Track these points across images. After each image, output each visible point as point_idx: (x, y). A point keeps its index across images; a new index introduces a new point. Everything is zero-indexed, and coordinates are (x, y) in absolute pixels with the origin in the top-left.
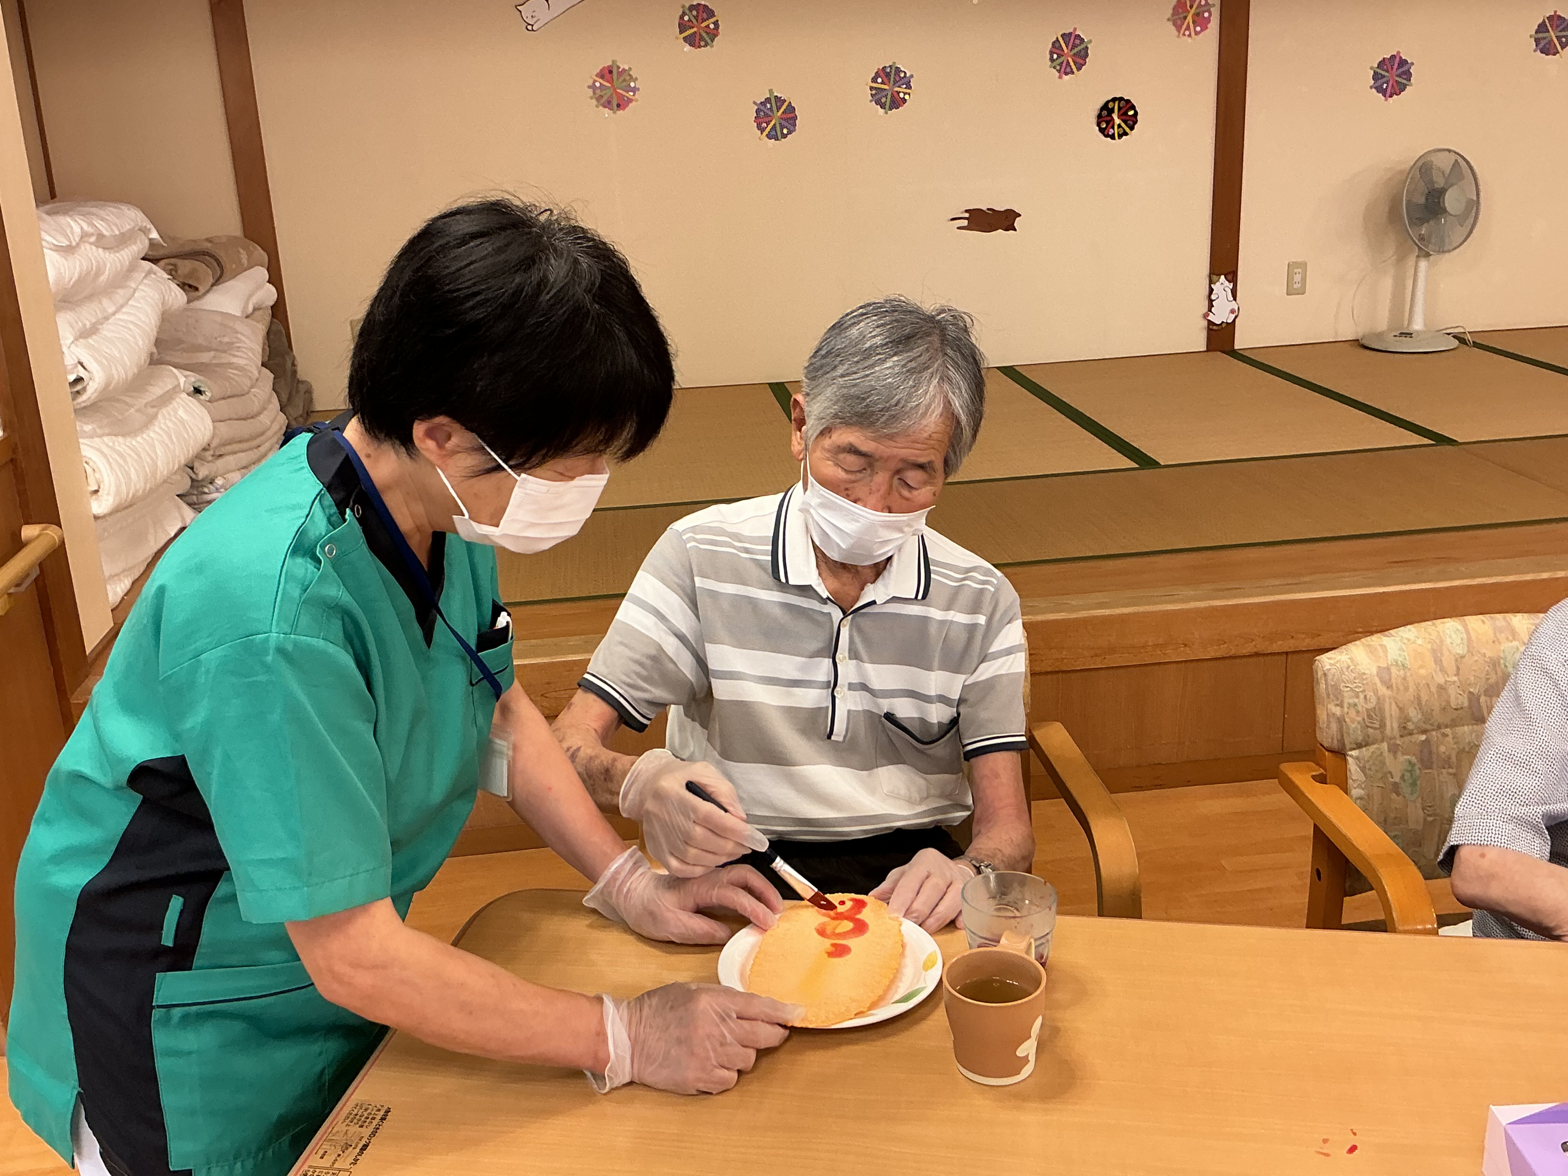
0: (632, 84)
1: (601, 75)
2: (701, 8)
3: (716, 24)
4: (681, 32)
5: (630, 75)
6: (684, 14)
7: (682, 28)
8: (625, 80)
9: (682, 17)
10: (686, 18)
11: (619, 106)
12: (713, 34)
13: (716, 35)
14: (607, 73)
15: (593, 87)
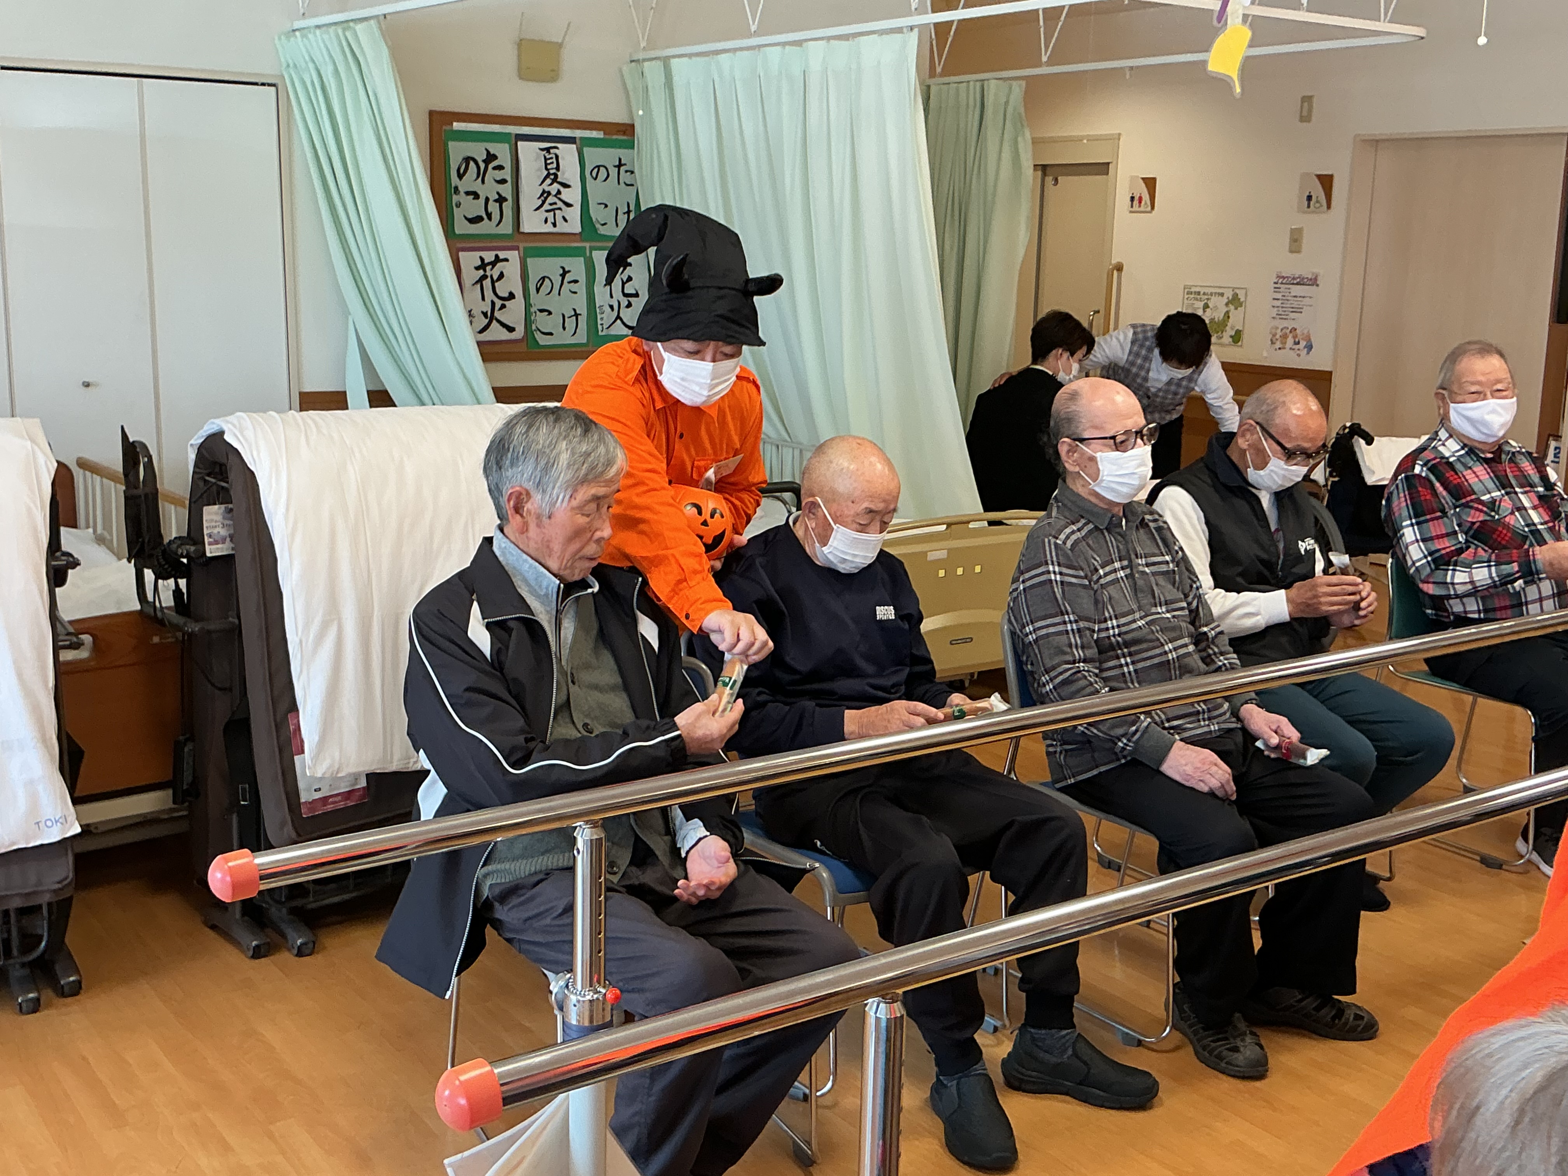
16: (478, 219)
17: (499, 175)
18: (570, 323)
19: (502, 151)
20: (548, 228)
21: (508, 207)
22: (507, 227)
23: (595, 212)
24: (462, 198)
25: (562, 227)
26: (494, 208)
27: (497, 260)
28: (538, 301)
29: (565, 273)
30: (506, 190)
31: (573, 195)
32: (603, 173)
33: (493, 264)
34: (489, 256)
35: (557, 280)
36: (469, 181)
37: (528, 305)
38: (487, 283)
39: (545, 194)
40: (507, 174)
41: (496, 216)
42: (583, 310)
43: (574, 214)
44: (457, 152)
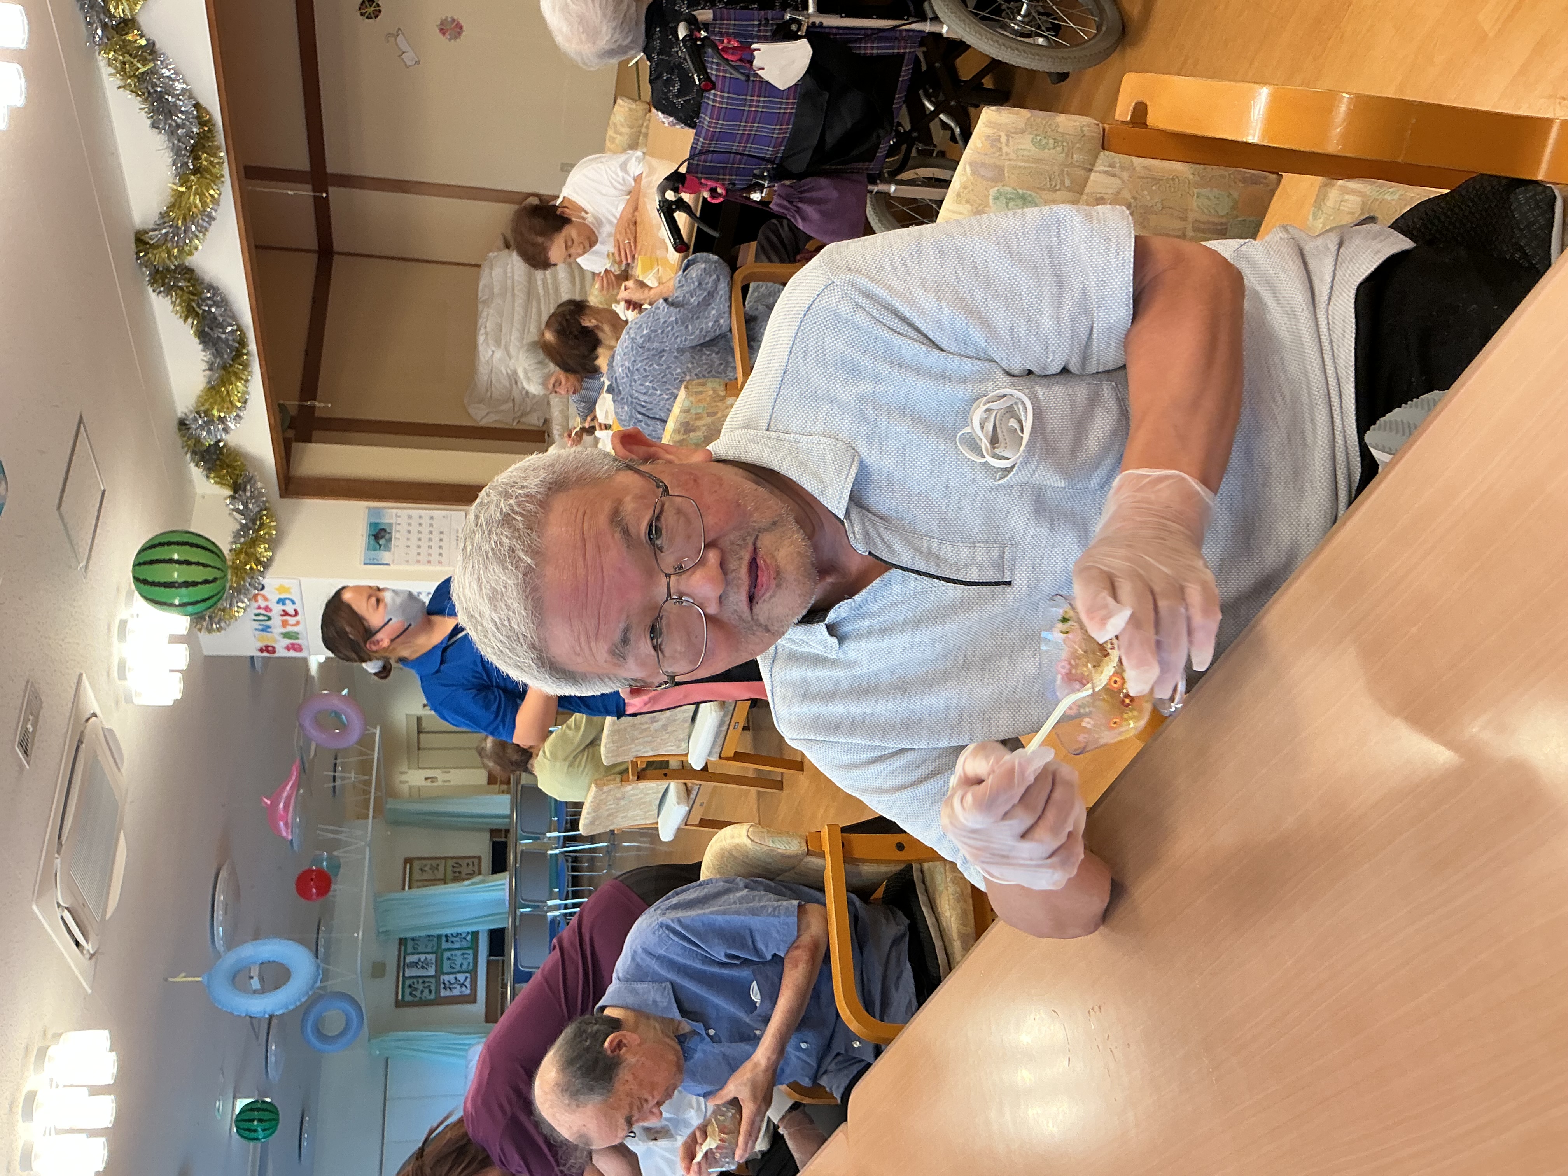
0: (450, 20)
1: (444, 34)
5: (445, 19)
8: (447, 23)
11: (460, 29)
14: (443, 31)
15: (450, 39)
16: (430, 990)
17: (416, 983)
18: (465, 956)
19: (408, 982)
20: (434, 966)
21: (426, 980)
22: (433, 980)
23: (429, 949)
24: (423, 996)
25: (434, 961)
26: (426, 985)
28: (458, 968)
29: (448, 959)
32: (416, 945)
33: (445, 985)
34: (442, 986)
35: (451, 961)
36: (418, 993)
37: (459, 972)
38: (451, 987)
39: (423, 967)
40: (415, 980)
41: (429, 984)
43: (429, 956)
44: (408, 998)
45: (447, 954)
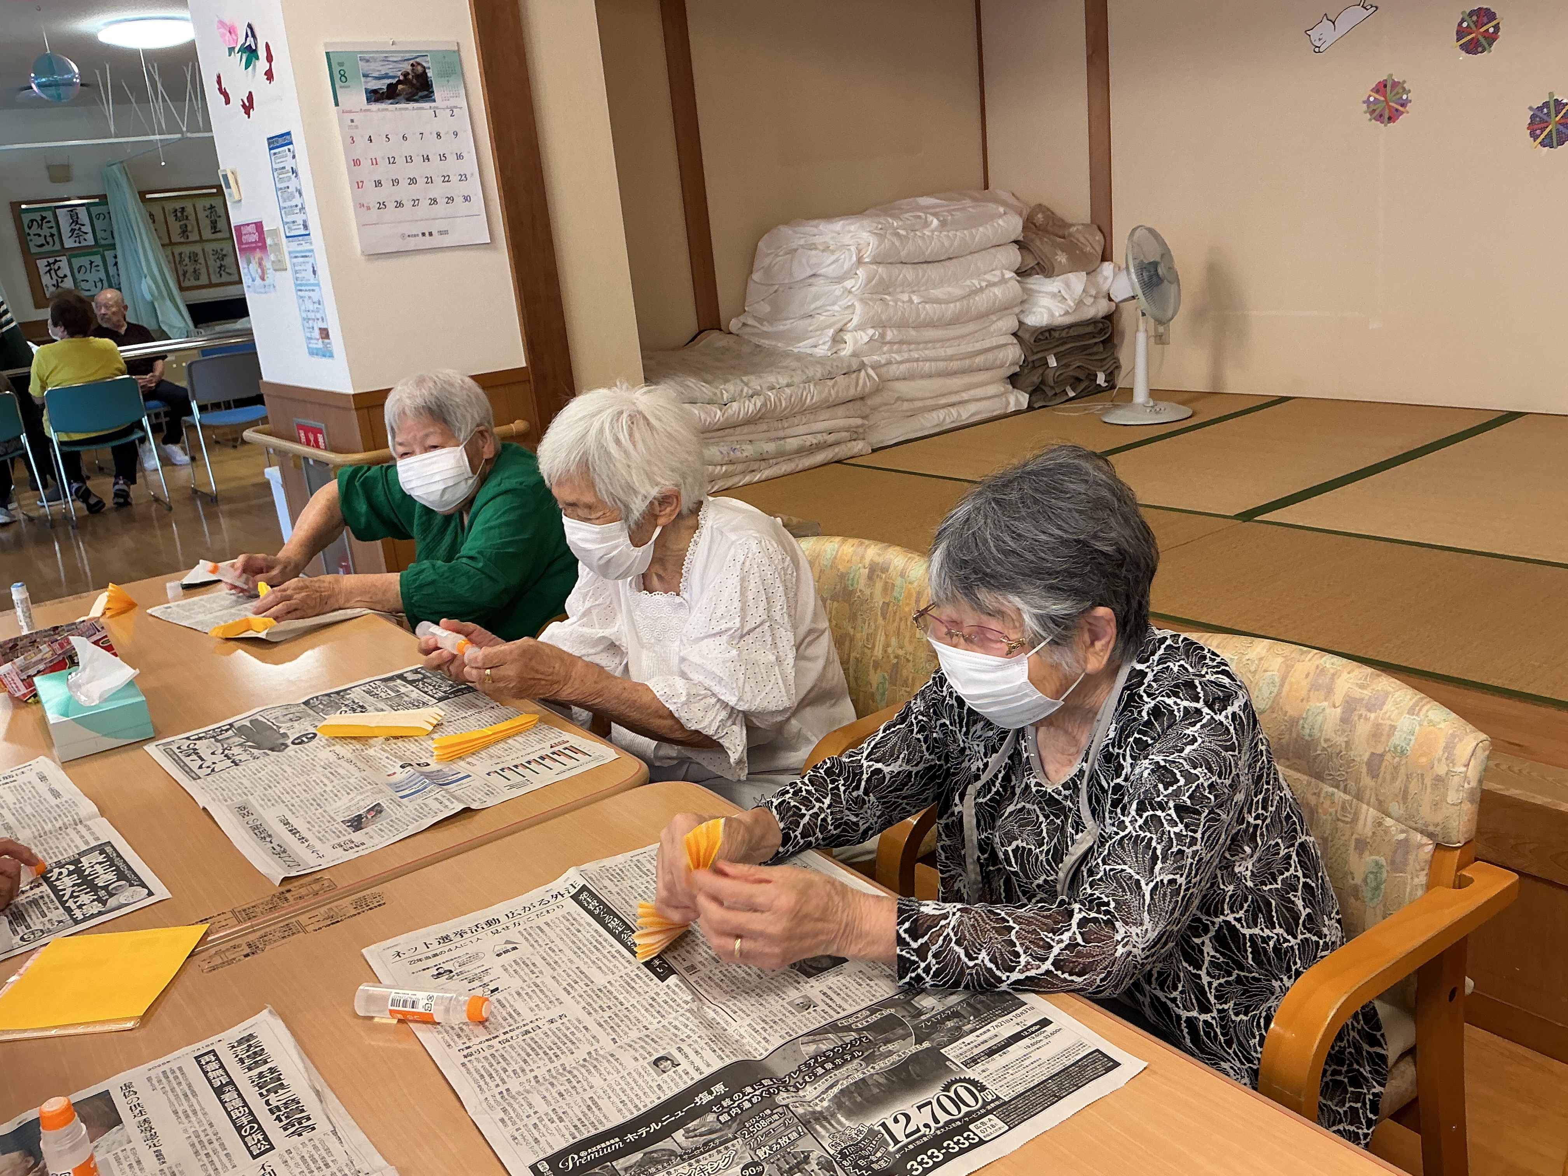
0: (1404, 97)
1: (1377, 90)
2: (1482, 12)
3: (1497, 28)
4: (1458, 40)
5: (1404, 89)
6: (1463, 21)
7: (1461, 33)
8: (1398, 93)
9: (1460, 24)
10: (1465, 25)
11: (1390, 119)
12: (1492, 39)
13: (1494, 40)
14: (1381, 87)
15: (1367, 102)
16: (42, 245)
17: (49, 225)
18: (99, 285)
19: (49, 215)
20: (77, 245)
21: (56, 238)
22: (58, 247)
23: (99, 234)
24: (32, 237)
25: (84, 243)
26: (49, 239)
27: (56, 261)
28: (79, 277)
29: (91, 263)
30: (54, 231)
31: (87, 228)
32: (102, 217)
33: (54, 263)
34: (51, 260)
35: (88, 267)
36: (35, 229)
37: (74, 280)
38: (53, 272)
39: (73, 230)
40: (53, 224)
41: (51, 243)
42: (104, 278)
43: (90, 237)
44: (26, 218)
45: (97, 259)
